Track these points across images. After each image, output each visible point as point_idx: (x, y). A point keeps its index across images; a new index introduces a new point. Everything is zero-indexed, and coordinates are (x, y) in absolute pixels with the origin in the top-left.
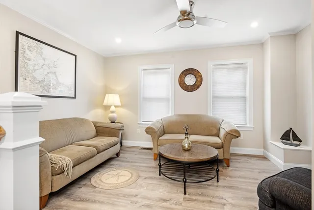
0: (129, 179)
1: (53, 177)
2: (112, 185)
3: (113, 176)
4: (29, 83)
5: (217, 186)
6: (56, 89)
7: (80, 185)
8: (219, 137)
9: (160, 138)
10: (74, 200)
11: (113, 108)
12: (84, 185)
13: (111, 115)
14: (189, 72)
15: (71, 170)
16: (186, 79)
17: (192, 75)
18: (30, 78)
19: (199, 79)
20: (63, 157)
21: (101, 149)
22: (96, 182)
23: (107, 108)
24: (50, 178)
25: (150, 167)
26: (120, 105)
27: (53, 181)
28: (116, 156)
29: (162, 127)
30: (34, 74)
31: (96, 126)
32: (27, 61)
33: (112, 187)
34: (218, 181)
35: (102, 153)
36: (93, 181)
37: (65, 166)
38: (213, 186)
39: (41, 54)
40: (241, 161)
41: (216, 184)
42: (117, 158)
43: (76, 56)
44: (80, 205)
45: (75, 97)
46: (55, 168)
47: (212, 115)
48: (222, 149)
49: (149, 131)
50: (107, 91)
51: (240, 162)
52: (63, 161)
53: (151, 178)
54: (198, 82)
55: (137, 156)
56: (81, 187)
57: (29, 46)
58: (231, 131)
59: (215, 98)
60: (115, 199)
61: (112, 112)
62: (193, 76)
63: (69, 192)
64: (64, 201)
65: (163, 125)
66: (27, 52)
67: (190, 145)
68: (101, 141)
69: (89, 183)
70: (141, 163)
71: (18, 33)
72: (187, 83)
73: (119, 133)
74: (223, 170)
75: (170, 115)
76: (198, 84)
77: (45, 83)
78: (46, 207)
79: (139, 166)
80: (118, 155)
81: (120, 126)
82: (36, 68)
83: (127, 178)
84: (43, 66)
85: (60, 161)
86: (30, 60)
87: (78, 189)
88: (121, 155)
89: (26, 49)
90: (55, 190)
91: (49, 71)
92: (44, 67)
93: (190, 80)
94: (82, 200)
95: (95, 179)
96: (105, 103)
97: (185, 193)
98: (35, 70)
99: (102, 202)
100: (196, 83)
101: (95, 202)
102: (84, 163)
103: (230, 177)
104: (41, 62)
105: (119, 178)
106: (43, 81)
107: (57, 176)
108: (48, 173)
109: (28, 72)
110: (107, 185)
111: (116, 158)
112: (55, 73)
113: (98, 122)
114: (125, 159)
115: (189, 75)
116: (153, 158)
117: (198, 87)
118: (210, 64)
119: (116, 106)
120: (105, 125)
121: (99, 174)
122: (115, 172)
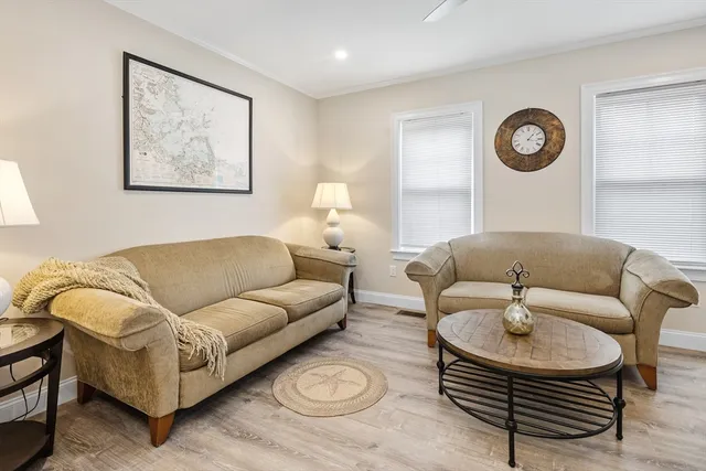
0: (361, 394)
1: (184, 375)
2: (317, 405)
3: (326, 379)
4: (153, 161)
5: (619, 453)
6: (209, 173)
7: (248, 393)
8: (618, 297)
9: (445, 293)
10: (229, 433)
11: (333, 215)
12: (257, 394)
13: (330, 230)
14: (524, 120)
15: (223, 361)
16: (515, 138)
17: (532, 127)
18: (153, 152)
19: (554, 136)
20: (207, 328)
21: (299, 311)
22: (283, 390)
23: (321, 213)
24: (175, 377)
25: (417, 366)
26: (349, 206)
27: (183, 383)
28: (338, 327)
29: (450, 262)
30: (161, 142)
31: (294, 257)
32: (146, 116)
33: (319, 409)
34: (619, 437)
35: (301, 321)
36: (277, 387)
37: (209, 351)
38: (605, 450)
39: (177, 100)
40: (693, 374)
41: (614, 444)
42: (341, 334)
43: (250, 100)
44: (237, 449)
45: (250, 191)
46: (185, 354)
47: (594, 235)
48: (631, 338)
49: (415, 272)
50: (322, 175)
51: (693, 379)
52: (206, 339)
53: (416, 397)
54: (551, 144)
55: (386, 332)
56: (249, 400)
57: (150, 84)
58: (664, 284)
59: (604, 186)
60: (319, 448)
61: (332, 224)
62: (538, 130)
63: (221, 411)
64: (206, 433)
65: (452, 257)
66: (148, 95)
67: (530, 321)
68: (302, 292)
69: (268, 392)
70: (394, 351)
71: (127, 57)
72: (518, 150)
73: (343, 274)
74: (635, 399)
75: (472, 233)
76: (552, 148)
77: (185, 162)
78: (168, 442)
79: (390, 360)
80: (342, 324)
81: (348, 258)
82: (165, 130)
83: (358, 390)
84: (180, 124)
85: (198, 339)
86: (152, 112)
87: (242, 403)
88: (349, 325)
89: (146, 90)
90: (187, 404)
91: (193, 135)
92: (183, 127)
93: (528, 140)
94: (245, 436)
95: (283, 383)
96: (316, 203)
97: (512, 463)
98: (163, 135)
99: (288, 452)
100: (547, 148)
101: (271, 446)
102: (257, 343)
103: (661, 425)
104: (176, 116)
105: (336, 388)
106: (182, 157)
107: (190, 373)
108: (170, 364)
109: (150, 139)
110: (307, 403)
111: (335, 331)
112: (207, 139)
113: (300, 247)
114: (357, 338)
115: (525, 128)
116: (426, 340)
117: (552, 159)
118: (589, 93)
119: (340, 211)
120: (314, 254)
121: (293, 371)
122: (330, 370)
